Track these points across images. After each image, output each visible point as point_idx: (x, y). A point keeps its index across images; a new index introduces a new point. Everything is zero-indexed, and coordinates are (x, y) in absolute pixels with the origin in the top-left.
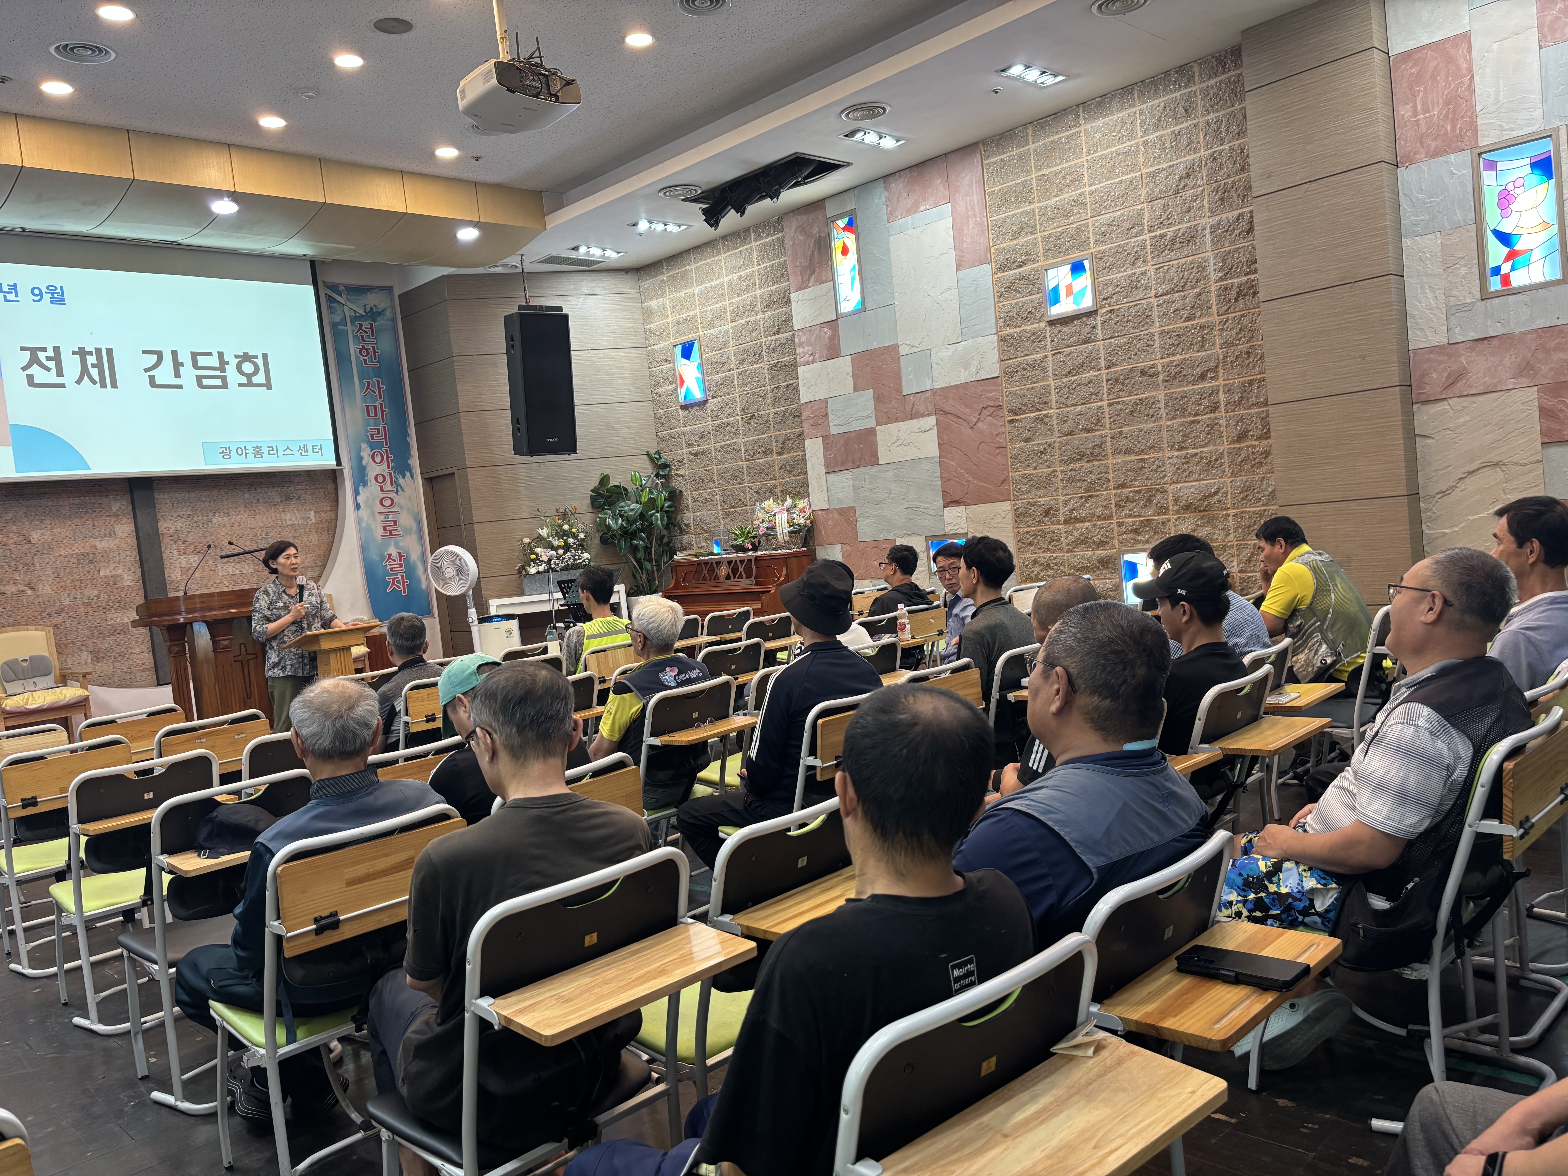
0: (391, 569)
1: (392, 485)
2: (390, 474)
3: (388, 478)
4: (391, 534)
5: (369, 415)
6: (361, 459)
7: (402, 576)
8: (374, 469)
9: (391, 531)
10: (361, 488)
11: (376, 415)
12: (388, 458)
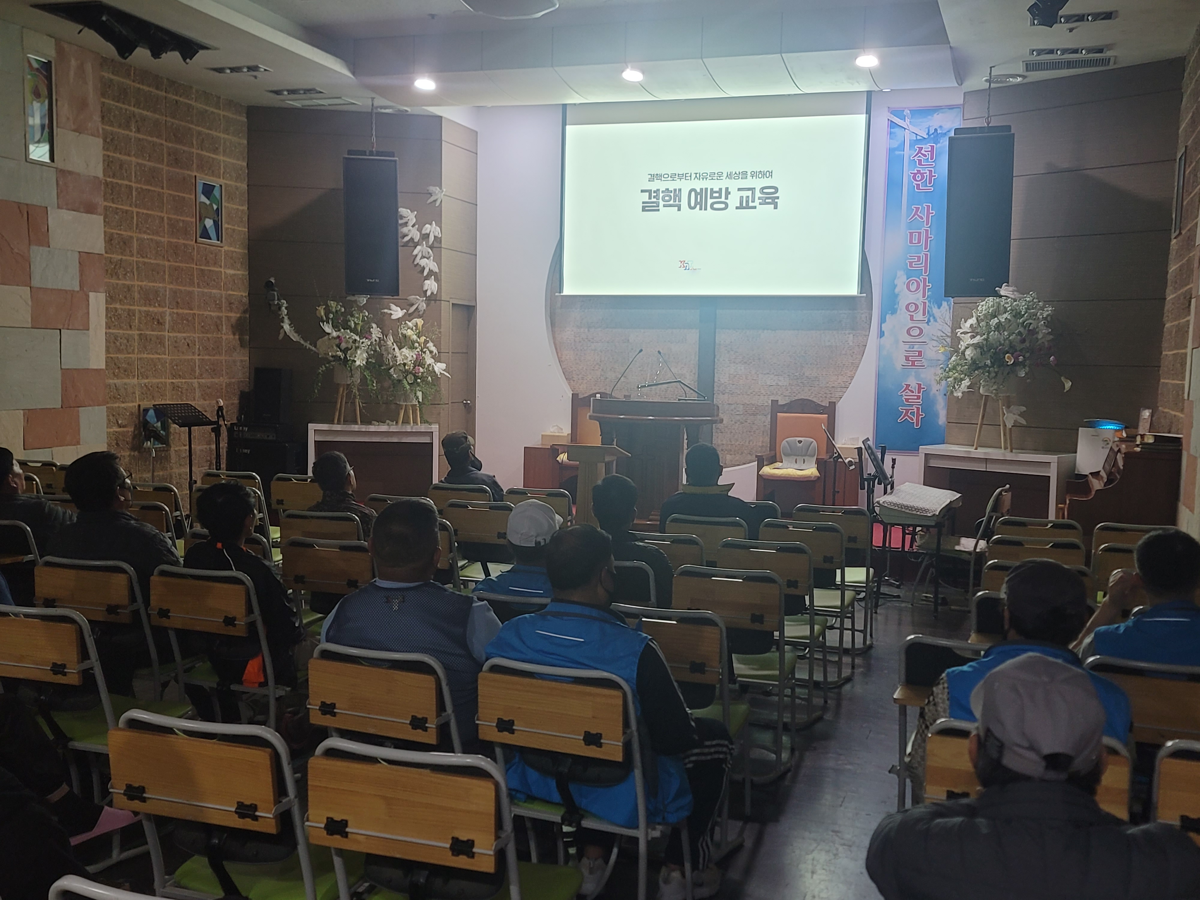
0: (907, 400)
1: (924, 314)
2: (925, 303)
3: (921, 308)
4: (913, 365)
5: (911, 242)
6: (895, 286)
7: (918, 409)
8: (906, 297)
9: (913, 362)
10: (888, 316)
11: (919, 242)
12: (925, 286)
